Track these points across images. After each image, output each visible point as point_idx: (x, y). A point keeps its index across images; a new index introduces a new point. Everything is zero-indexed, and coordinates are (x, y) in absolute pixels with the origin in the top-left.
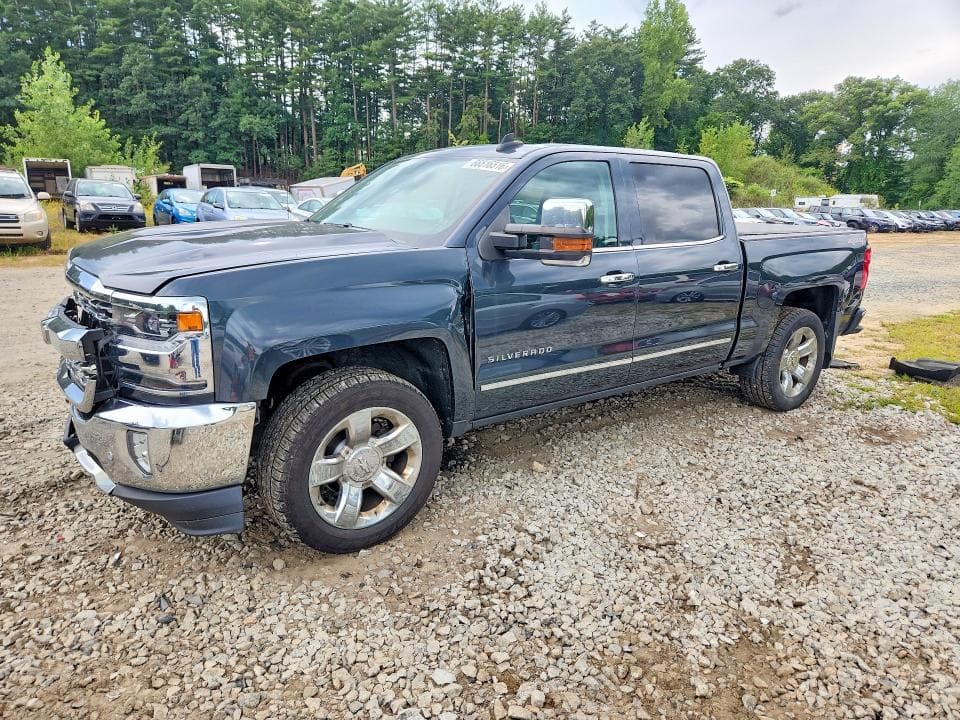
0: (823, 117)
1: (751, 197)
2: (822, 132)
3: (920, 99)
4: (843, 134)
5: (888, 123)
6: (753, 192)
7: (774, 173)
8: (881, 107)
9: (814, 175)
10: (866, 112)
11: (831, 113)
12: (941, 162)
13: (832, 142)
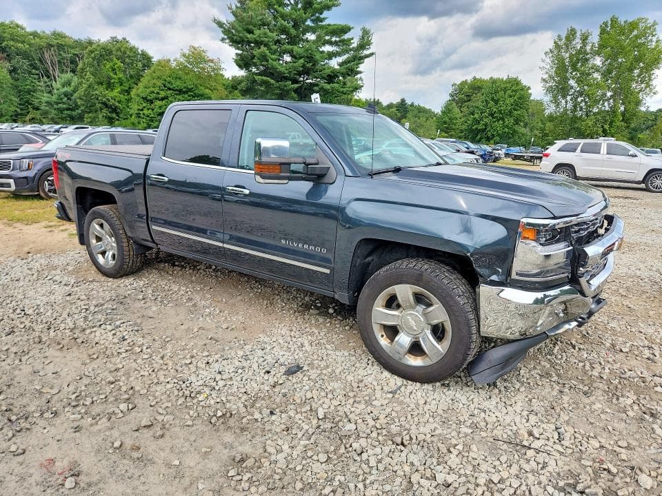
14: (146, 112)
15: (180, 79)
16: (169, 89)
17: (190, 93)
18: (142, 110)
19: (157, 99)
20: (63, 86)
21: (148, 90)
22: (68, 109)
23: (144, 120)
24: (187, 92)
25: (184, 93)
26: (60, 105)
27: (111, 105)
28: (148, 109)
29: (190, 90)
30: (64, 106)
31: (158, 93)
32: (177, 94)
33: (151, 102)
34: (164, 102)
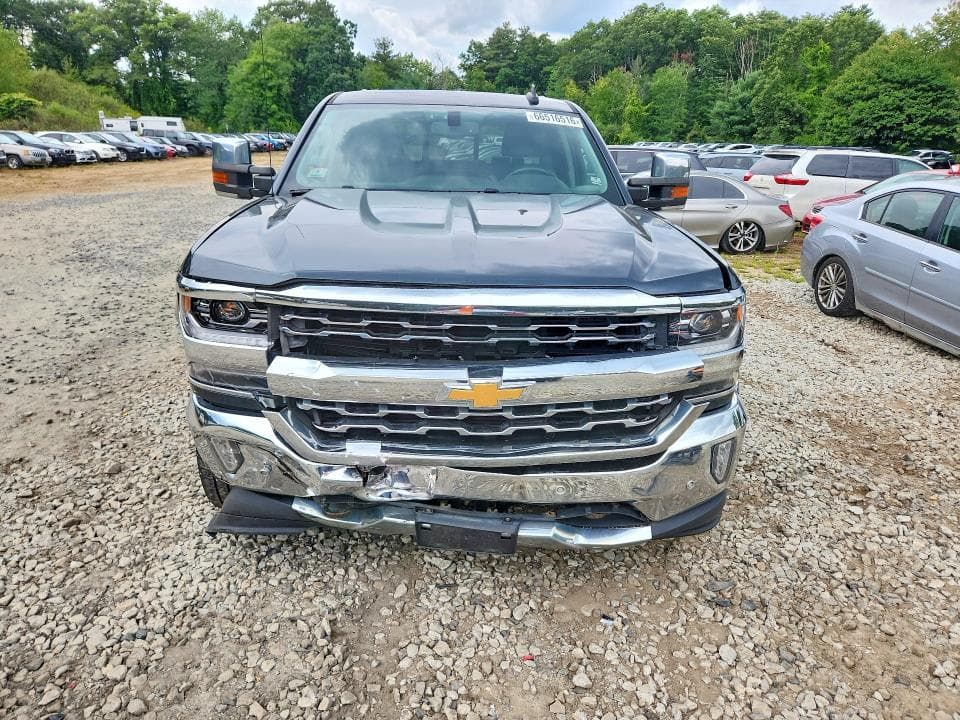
0: (96, 29)
1: (54, 118)
2: (96, 47)
3: (182, 23)
4: (120, 51)
5: (161, 44)
6: (56, 112)
7: (65, 90)
8: (152, 27)
9: (108, 93)
10: (137, 30)
11: (102, 27)
12: (221, 88)
13: (108, 57)
14: (836, 120)
15: (910, 61)
16: (886, 80)
17: (920, 86)
18: (830, 118)
19: (859, 98)
20: (743, 90)
21: (849, 86)
22: (740, 122)
23: (829, 134)
24: (915, 84)
25: (910, 86)
26: (732, 117)
27: (794, 113)
28: (841, 115)
29: (921, 80)
30: (737, 118)
31: (864, 89)
32: (895, 89)
33: (848, 103)
34: (869, 102)
